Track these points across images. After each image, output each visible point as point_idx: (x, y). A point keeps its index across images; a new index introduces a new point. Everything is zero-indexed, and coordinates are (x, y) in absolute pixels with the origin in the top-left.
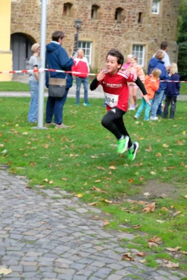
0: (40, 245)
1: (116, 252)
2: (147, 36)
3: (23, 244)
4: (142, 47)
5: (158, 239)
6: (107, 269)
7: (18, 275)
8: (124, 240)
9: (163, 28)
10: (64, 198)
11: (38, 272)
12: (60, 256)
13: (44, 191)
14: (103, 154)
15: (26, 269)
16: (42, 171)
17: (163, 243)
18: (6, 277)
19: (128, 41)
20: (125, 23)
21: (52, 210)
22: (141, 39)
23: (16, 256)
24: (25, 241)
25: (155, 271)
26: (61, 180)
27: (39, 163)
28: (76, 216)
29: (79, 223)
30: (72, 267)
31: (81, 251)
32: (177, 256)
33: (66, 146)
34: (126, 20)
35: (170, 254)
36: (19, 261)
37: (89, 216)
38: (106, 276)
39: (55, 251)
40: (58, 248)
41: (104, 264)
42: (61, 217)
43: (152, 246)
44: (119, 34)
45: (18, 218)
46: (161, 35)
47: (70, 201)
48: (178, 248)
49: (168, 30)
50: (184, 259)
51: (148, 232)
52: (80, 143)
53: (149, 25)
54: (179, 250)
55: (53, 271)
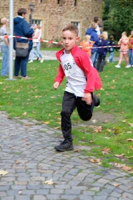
0: (25, 156)
1: (80, 158)
2: (81, 15)
3: (13, 155)
4: (77, 23)
5: (108, 150)
6: (76, 169)
7: (12, 175)
8: (84, 151)
9: (92, 9)
10: (36, 125)
11: (27, 173)
12: (41, 162)
13: (21, 120)
14: (59, 95)
15: (18, 171)
16: (17, 107)
17: (112, 152)
18: (5, 177)
19: (68, 19)
20: (65, 6)
21: (29, 133)
22: (77, 17)
23: (8, 163)
24: (13, 153)
25: (110, 170)
26: (32, 112)
27: (14, 102)
28: (47, 136)
29: (50, 140)
30: (51, 168)
31: (55, 158)
32: (123, 160)
33: (32, 91)
34: (65, 4)
35: (118, 159)
36: (12, 166)
37: (56, 136)
38: (76, 174)
39: (36, 159)
40: (38, 157)
41: (73, 166)
42: (36, 137)
43: (105, 153)
44: (61, 14)
45: (6, 138)
46: (91, 15)
47: (40, 127)
48: (123, 154)
49: (96, 11)
50: (128, 162)
51: (100, 145)
52: (41, 89)
53: (83, 8)
54: (124, 156)
55: (38, 172)
